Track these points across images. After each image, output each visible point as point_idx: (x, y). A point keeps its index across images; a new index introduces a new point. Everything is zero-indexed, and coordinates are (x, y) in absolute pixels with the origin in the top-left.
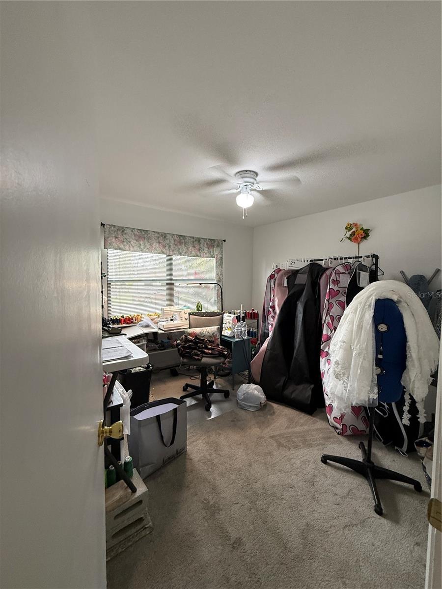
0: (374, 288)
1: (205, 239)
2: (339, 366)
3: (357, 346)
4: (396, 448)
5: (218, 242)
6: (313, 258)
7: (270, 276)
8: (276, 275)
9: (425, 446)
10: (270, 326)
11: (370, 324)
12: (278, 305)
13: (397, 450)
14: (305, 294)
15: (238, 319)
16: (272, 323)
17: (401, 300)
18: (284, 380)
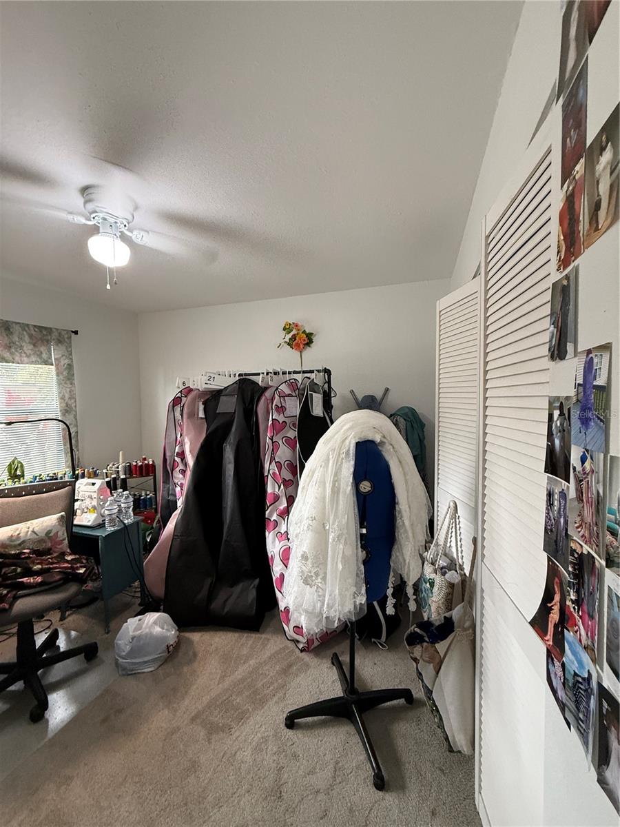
0: (351, 424)
1: (24, 327)
2: (309, 562)
3: (333, 524)
4: (373, 640)
5: (60, 333)
6: (243, 372)
7: (173, 400)
8: (184, 399)
9: (418, 643)
10: (178, 489)
11: (350, 484)
12: (190, 452)
13: (374, 642)
14: (236, 430)
15: (112, 486)
16: (182, 483)
17: (385, 440)
18: (209, 583)
